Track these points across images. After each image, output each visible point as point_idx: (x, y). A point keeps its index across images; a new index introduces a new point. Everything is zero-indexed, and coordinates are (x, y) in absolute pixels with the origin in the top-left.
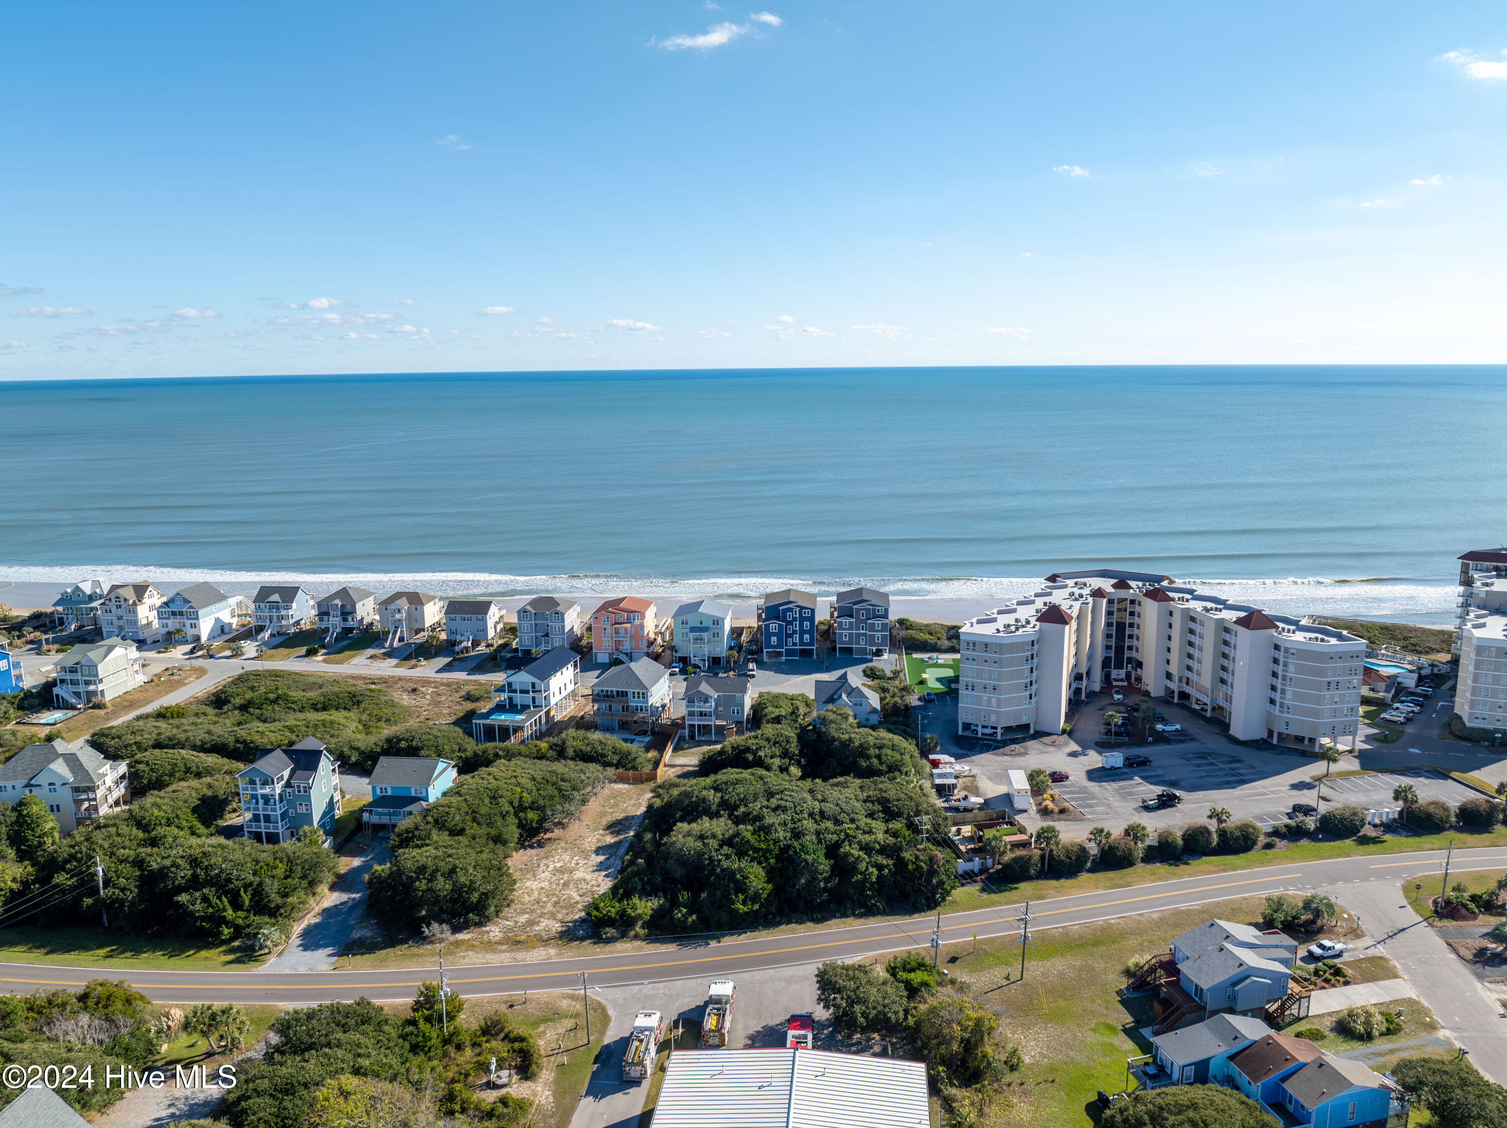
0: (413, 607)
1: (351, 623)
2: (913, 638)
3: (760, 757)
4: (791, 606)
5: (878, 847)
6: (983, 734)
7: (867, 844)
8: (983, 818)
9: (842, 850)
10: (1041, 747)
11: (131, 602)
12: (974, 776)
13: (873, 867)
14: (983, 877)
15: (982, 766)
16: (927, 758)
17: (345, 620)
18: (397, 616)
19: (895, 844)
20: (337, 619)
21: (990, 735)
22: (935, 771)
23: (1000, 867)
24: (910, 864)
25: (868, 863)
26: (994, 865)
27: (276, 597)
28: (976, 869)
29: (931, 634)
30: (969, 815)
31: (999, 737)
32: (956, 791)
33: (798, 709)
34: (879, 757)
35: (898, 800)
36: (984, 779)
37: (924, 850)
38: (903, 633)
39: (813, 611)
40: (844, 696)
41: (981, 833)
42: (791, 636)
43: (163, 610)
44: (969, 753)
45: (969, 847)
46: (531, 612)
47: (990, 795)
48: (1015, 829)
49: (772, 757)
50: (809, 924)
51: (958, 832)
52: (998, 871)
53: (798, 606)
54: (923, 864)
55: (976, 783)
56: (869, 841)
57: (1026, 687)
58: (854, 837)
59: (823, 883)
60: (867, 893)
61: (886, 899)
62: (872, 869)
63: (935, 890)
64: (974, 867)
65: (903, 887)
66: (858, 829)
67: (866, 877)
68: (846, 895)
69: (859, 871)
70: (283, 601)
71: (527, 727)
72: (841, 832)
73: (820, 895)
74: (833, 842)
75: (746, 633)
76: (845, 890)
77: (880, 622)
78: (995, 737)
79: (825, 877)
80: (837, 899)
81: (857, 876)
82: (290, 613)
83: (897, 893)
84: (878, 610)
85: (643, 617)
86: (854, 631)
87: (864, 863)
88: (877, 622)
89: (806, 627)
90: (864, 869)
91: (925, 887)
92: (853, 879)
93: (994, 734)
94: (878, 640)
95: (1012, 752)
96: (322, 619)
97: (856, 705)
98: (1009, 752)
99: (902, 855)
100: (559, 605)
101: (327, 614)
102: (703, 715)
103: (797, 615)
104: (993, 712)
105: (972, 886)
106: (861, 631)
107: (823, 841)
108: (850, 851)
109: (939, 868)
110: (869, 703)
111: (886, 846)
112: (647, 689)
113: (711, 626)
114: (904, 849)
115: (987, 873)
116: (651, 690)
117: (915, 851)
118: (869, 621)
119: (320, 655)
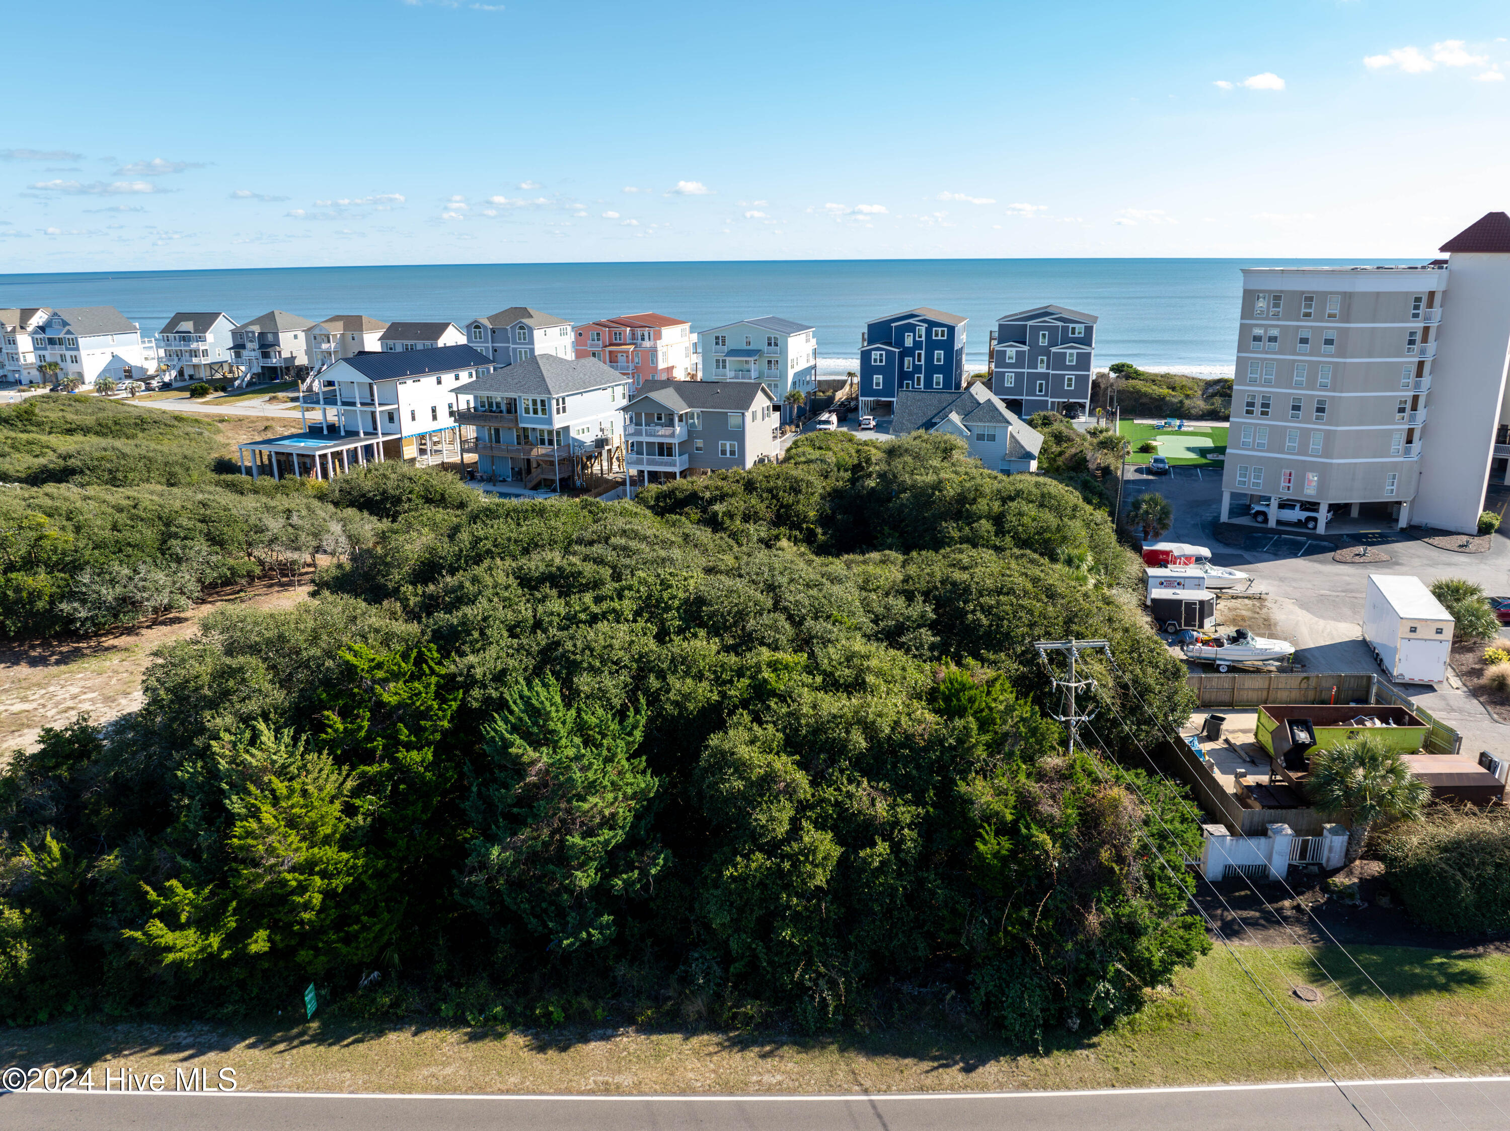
0: (349, 335)
1: (274, 361)
2: (1138, 392)
3: (715, 514)
4: (911, 321)
5: (858, 740)
6: (1279, 522)
7: (818, 729)
8: (1295, 695)
9: (714, 742)
10: (1435, 553)
11: (9, 329)
12: (1260, 598)
13: (820, 825)
14: (1306, 901)
15: (1282, 580)
16: (1137, 549)
17: (266, 355)
18: (325, 346)
19: (937, 741)
20: (253, 353)
21: (1299, 524)
22: (1152, 571)
23: (1376, 868)
24: (988, 831)
25: (802, 807)
26: (1349, 859)
28: (1278, 868)
29: (1174, 389)
30: (1250, 685)
31: (1321, 529)
32: (1208, 623)
34: (998, 520)
35: (999, 592)
36: (1289, 605)
37: (1065, 775)
38: (1123, 384)
39: (951, 329)
40: (955, 417)
41: (1303, 736)
42: (909, 376)
43: (38, 336)
44: (1247, 555)
45: (1251, 780)
46: (485, 327)
47: (1309, 642)
48: (1415, 735)
49: (746, 518)
50: (515, 1041)
51: (1212, 730)
52: (1368, 885)
53: (924, 321)
54: (1043, 837)
55: (1265, 610)
56: (835, 717)
57: (1402, 410)
58: (782, 698)
59: (592, 872)
60: (787, 934)
61: (864, 966)
62: (819, 835)
63: (1091, 954)
64: (1270, 857)
65: (947, 926)
66: (812, 668)
67: (787, 865)
68: (694, 928)
69: (761, 835)
70: (196, 331)
71: (323, 457)
72: (740, 673)
73: (572, 918)
74: (691, 706)
75: (847, 388)
76: (697, 905)
77: (1075, 351)
78: (1311, 525)
79: (607, 842)
80: (649, 942)
81: (747, 857)
82: (202, 348)
83: (921, 945)
84: (1074, 329)
85: (658, 336)
86: (1026, 370)
87: (788, 804)
88: (1068, 351)
89: (939, 360)
90: (782, 830)
91: (1044, 939)
92: (735, 866)
93: (1309, 519)
94: (1069, 385)
95: (1357, 559)
96: (238, 355)
97: (980, 437)
98: (1349, 559)
99: (962, 787)
100: (531, 316)
101: (243, 347)
102: (661, 454)
103: (923, 338)
104: (1313, 467)
105: (1265, 940)
106: (1039, 370)
107: (654, 699)
108: (744, 751)
109: (1120, 859)
110: (1012, 436)
111: (903, 745)
112: (549, 393)
113: (765, 348)
114: (978, 766)
115: (1325, 889)
116: (563, 399)
117: (1022, 778)
118: (1054, 350)
119: (209, 398)
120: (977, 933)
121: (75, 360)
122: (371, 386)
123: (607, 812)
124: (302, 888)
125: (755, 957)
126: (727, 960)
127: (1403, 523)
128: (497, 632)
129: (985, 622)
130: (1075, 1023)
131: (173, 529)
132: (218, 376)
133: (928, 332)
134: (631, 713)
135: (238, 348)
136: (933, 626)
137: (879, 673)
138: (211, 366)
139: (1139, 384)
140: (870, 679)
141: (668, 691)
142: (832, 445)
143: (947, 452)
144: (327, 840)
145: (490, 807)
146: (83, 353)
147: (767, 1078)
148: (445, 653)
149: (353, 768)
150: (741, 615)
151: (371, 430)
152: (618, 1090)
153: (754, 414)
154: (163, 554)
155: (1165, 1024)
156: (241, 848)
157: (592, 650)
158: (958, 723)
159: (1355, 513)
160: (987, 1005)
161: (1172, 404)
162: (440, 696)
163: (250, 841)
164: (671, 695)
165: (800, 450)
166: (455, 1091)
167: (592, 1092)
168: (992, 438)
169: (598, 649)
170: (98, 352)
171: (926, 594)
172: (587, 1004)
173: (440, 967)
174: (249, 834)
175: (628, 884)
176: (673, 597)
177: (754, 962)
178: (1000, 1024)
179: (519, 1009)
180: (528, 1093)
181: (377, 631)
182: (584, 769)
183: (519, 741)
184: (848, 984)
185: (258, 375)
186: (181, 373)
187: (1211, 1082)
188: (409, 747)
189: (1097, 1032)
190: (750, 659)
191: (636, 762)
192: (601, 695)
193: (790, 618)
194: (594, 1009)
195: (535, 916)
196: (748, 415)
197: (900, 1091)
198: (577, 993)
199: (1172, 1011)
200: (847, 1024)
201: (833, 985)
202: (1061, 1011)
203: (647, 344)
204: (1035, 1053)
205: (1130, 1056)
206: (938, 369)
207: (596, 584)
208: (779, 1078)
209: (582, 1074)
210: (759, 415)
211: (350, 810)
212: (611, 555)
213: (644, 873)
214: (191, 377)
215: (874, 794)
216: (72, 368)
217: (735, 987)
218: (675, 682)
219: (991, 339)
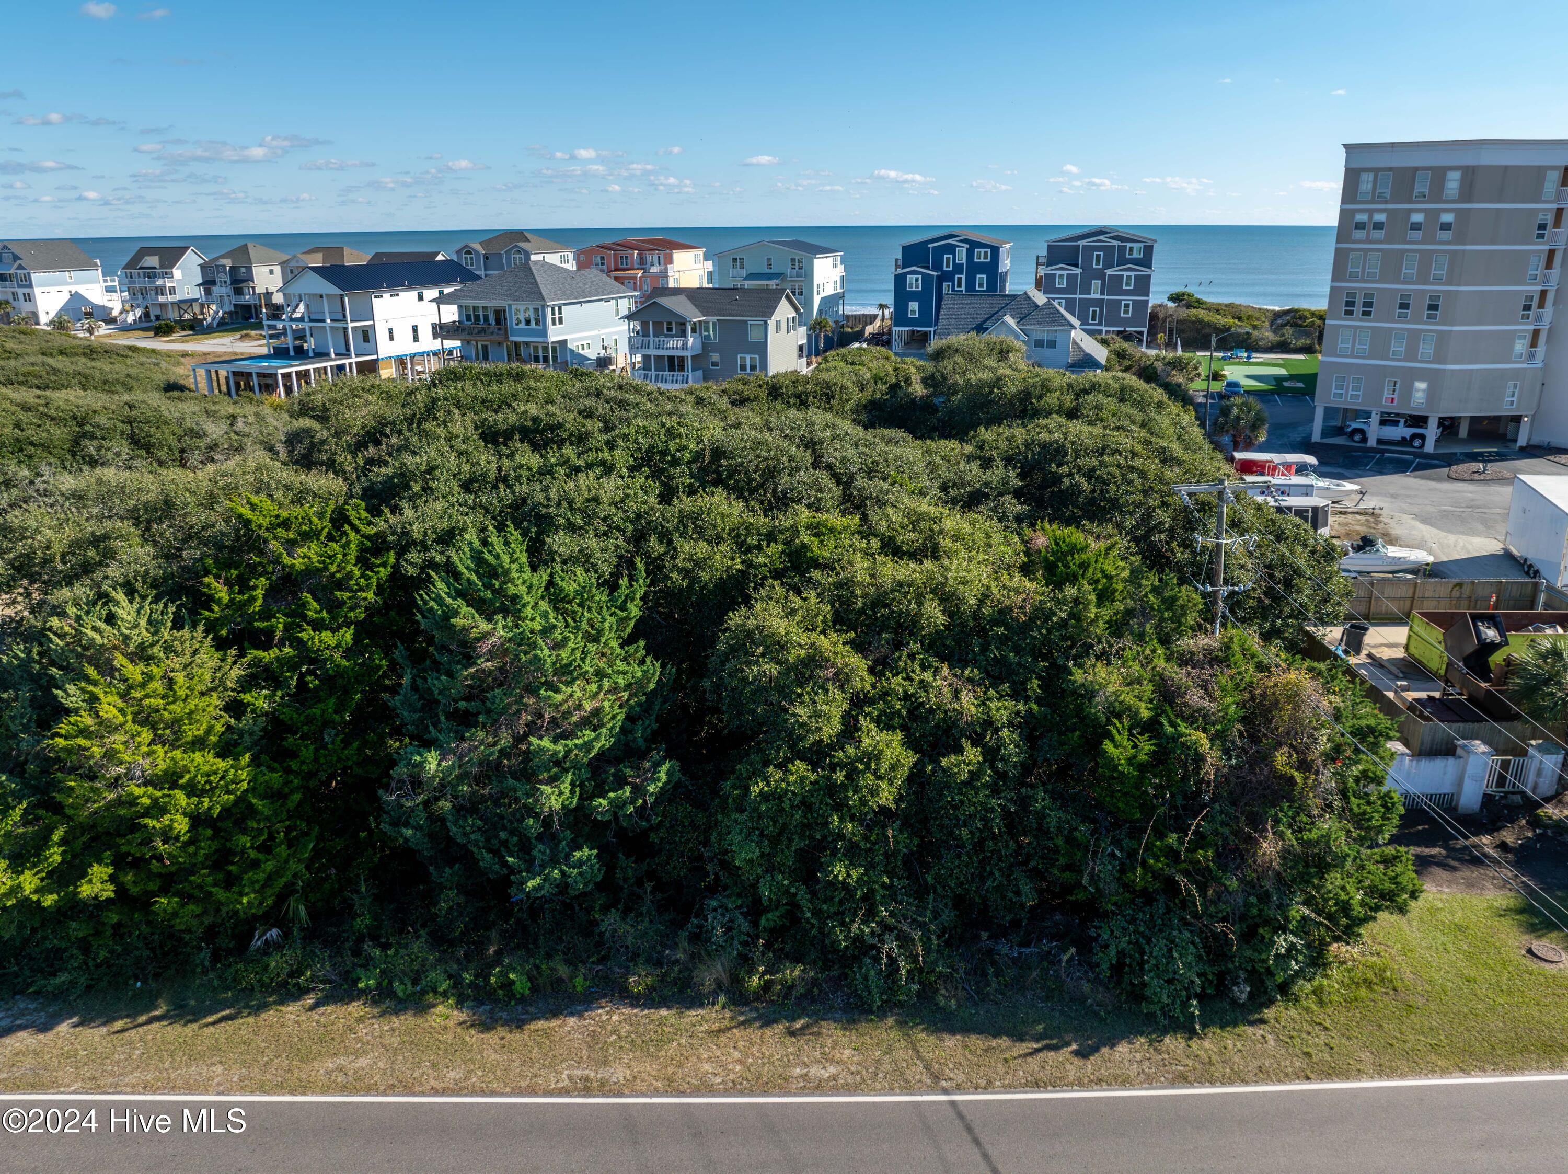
1: (247, 298)
2: (1201, 321)
4: (950, 241)
6: (1380, 441)
7: (879, 600)
9: (735, 619)
12: (1372, 514)
13: (885, 723)
14: (1509, 836)
15: (1393, 496)
16: (1229, 457)
17: (239, 292)
20: (224, 290)
21: (1404, 442)
22: (1249, 479)
24: (1119, 730)
25: (858, 702)
26: (1564, 786)
27: (152, 261)
28: (1470, 796)
29: (1239, 319)
31: (1430, 447)
33: (907, 380)
35: (1102, 452)
36: (1408, 520)
37: (1219, 658)
38: (1184, 313)
39: (995, 251)
40: (1009, 320)
41: (1490, 635)
44: (1347, 473)
46: (477, 252)
51: (1352, 642)
53: (965, 241)
54: (1196, 736)
55: (1381, 526)
56: (901, 585)
57: (1527, 308)
58: (827, 567)
59: (566, 787)
60: (839, 870)
61: (948, 916)
62: (884, 736)
63: (1265, 897)
64: (1460, 783)
65: (1062, 861)
66: (866, 531)
67: (840, 776)
68: (709, 868)
69: (801, 738)
70: (161, 267)
71: (287, 376)
72: (771, 537)
73: (540, 851)
74: (705, 576)
75: (878, 323)
76: (714, 837)
77: (1133, 274)
78: (1417, 443)
79: (588, 746)
80: (649, 886)
81: (782, 766)
82: (168, 285)
83: (1026, 887)
84: (1131, 249)
85: (670, 260)
86: (1077, 296)
87: (839, 695)
88: (1126, 274)
89: (981, 285)
90: (830, 729)
91: (1202, 876)
92: (766, 779)
93: (1414, 436)
94: (1126, 312)
95: (1476, 476)
96: (208, 292)
97: (1039, 344)
98: (1467, 476)
99: (1078, 676)
100: (528, 241)
101: (213, 282)
102: (672, 369)
103: (964, 261)
104: (1421, 375)
105: (1470, 885)
106: (1093, 296)
107: (655, 569)
108: (779, 625)
109: (1304, 766)
110: (1075, 343)
111: (995, 622)
112: (543, 300)
113: (789, 271)
114: (1098, 648)
115: (1535, 822)
116: (560, 309)
117: (1161, 663)
118: (1109, 272)
119: (175, 336)
120: (1104, 868)
121: (29, 298)
122: (342, 297)
123: (588, 706)
124: (158, 809)
125: (794, 905)
126: (755, 910)
127: (1522, 441)
128: (443, 484)
129: (1086, 487)
130: (1242, 992)
131: (88, 428)
132: (187, 317)
133: (970, 254)
134: (624, 582)
135: (208, 284)
136: (1018, 494)
137: (956, 538)
138: (179, 304)
139: (1202, 314)
140: (945, 543)
141: (674, 558)
142: (867, 362)
143: (1003, 353)
144: (198, 744)
145: (429, 704)
146: (37, 291)
147: (816, 1071)
148: (375, 511)
149: (242, 655)
150: (770, 474)
151: (344, 351)
152: (604, 1089)
153: (778, 323)
154: (73, 456)
155: (1363, 992)
156: (68, 751)
157: (570, 503)
158: (1070, 591)
159: (1463, 432)
160: (1118, 969)
161: (1238, 335)
162: (362, 561)
163: (81, 741)
164: (679, 562)
165: (831, 364)
166: (370, 1090)
167: (564, 1092)
168: (1052, 344)
169: (579, 503)
170: (53, 289)
171: (1009, 460)
172: (563, 971)
173: (362, 922)
174: (84, 732)
175: (618, 806)
176: (682, 449)
177: (793, 909)
178: (1137, 995)
179: (467, 977)
180: (474, 1093)
181: (288, 488)
182: (556, 646)
183: (465, 609)
184: (925, 941)
185: (230, 313)
186: (146, 315)
187: (1445, 1072)
188: (318, 626)
189: (1271, 1002)
190: (784, 520)
191: (631, 649)
192: (584, 559)
193: (836, 476)
194: (571, 979)
195: (490, 851)
196: (771, 324)
197: (1007, 1088)
198: (549, 956)
199: (1370, 975)
200: (927, 994)
201: (904, 940)
202: (1221, 976)
203: (657, 269)
204: (1191, 1033)
205: (1323, 1037)
207: (581, 439)
208: (832, 1070)
209: (551, 1066)
210: (784, 326)
211: (235, 708)
212: (602, 408)
213: (638, 790)
214: (158, 318)
215: (957, 683)
216: (26, 307)
217: (768, 946)
218: (685, 547)
219: (1038, 264)
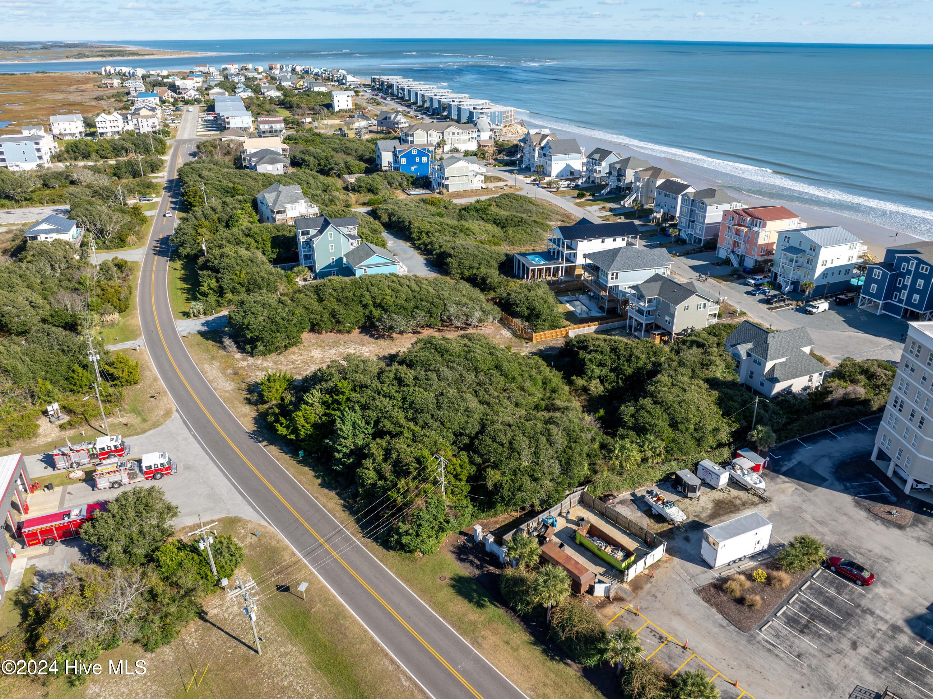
1: (619, 183)
4: (908, 255)
11: (534, 144)
12: (768, 502)
17: (619, 180)
18: (638, 184)
20: (614, 178)
21: (901, 481)
27: (597, 156)
31: (907, 490)
40: (747, 346)
42: (899, 290)
43: (540, 151)
44: (829, 482)
46: (689, 198)
53: (917, 258)
70: (599, 160)
82: (599, 169)
85: (764, 226)
89: (919, 286)
95: (883, 514)
96: (609, 177)
97: (755, 361)
98: (878, 512)
100: (709, 199)
103: (913, 269)
110: (774, 366)
112: (609, 270)
113: (808, 251)
119: (582, 200)
121: (550, 165)
122: (564, 242)
124: (301, 430)
133: (918, 266)
135: (610, 173)
138: (598, 179)
146: (553, 163)
170: (560, 162)
175: (346, 461)
180: (307, 490)
185: (613, 189)
203: (756, 229)
205: (390, 558)
206: (918, 291)
211: (319, 419)
213: (349, 461)
215: (390, 470)
216: (548, 169)
